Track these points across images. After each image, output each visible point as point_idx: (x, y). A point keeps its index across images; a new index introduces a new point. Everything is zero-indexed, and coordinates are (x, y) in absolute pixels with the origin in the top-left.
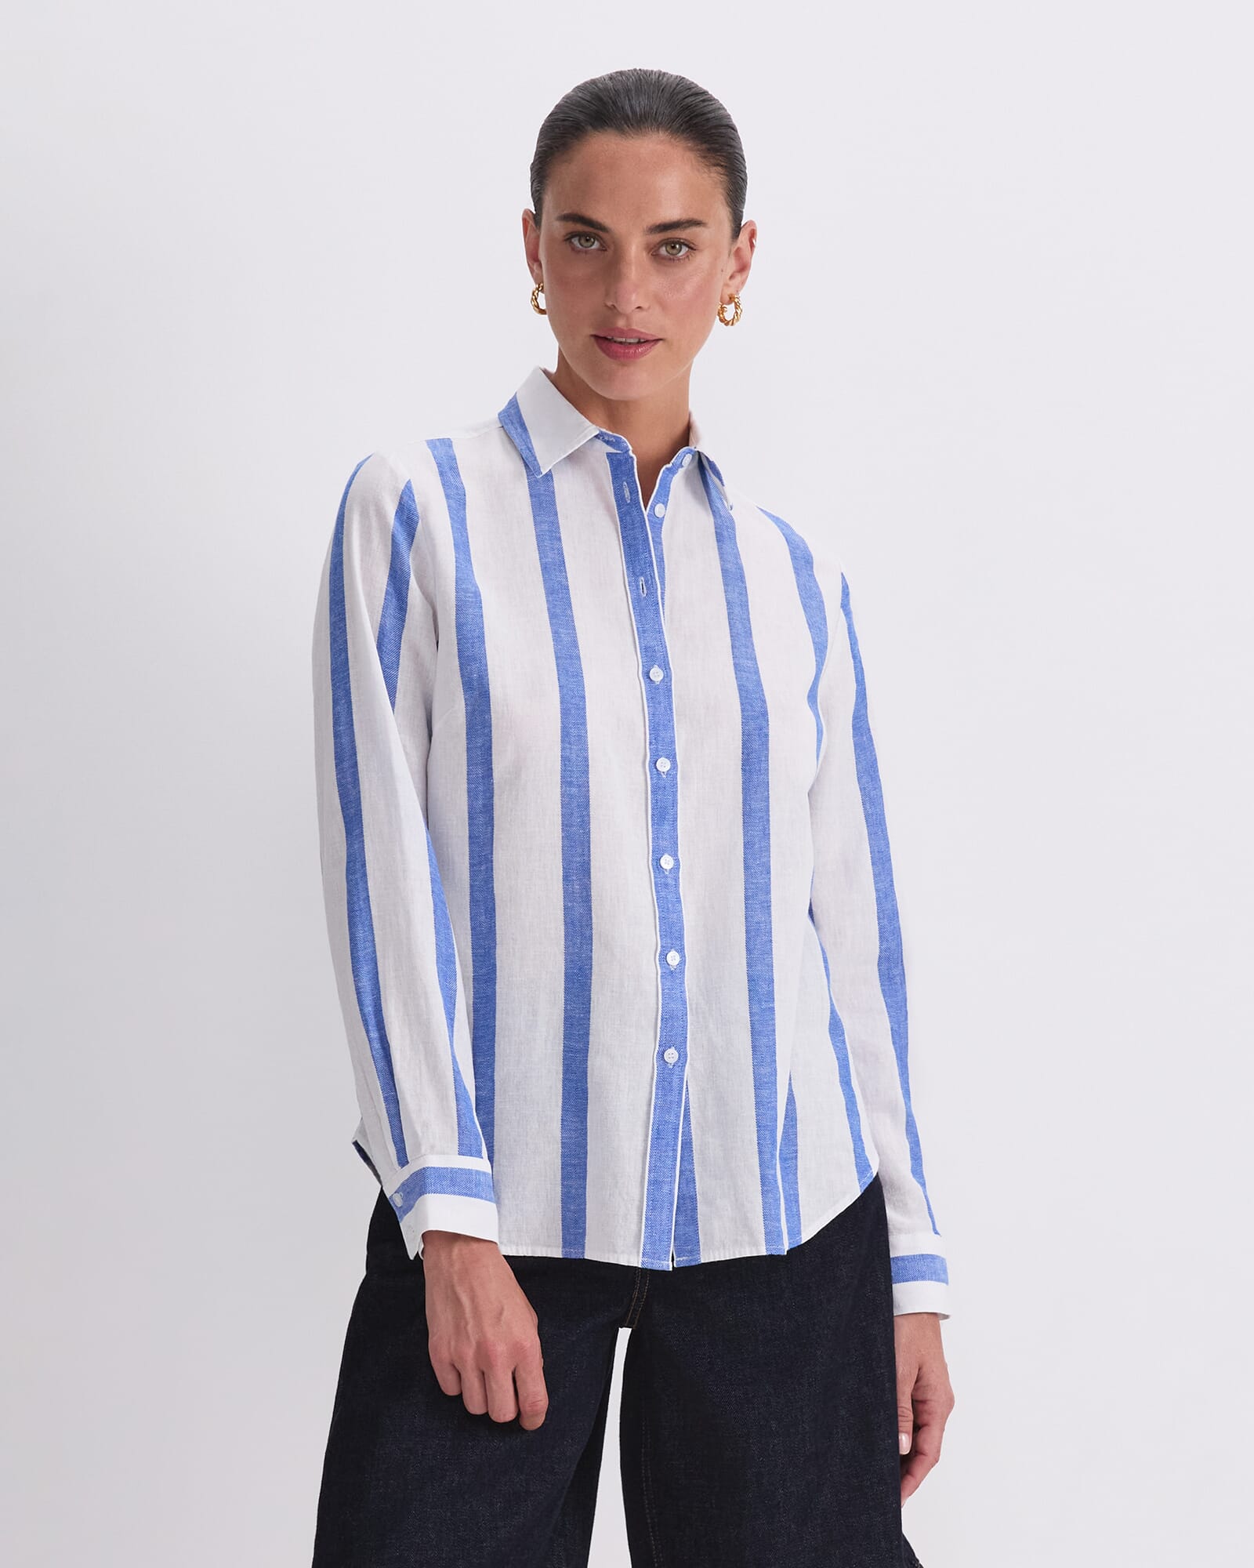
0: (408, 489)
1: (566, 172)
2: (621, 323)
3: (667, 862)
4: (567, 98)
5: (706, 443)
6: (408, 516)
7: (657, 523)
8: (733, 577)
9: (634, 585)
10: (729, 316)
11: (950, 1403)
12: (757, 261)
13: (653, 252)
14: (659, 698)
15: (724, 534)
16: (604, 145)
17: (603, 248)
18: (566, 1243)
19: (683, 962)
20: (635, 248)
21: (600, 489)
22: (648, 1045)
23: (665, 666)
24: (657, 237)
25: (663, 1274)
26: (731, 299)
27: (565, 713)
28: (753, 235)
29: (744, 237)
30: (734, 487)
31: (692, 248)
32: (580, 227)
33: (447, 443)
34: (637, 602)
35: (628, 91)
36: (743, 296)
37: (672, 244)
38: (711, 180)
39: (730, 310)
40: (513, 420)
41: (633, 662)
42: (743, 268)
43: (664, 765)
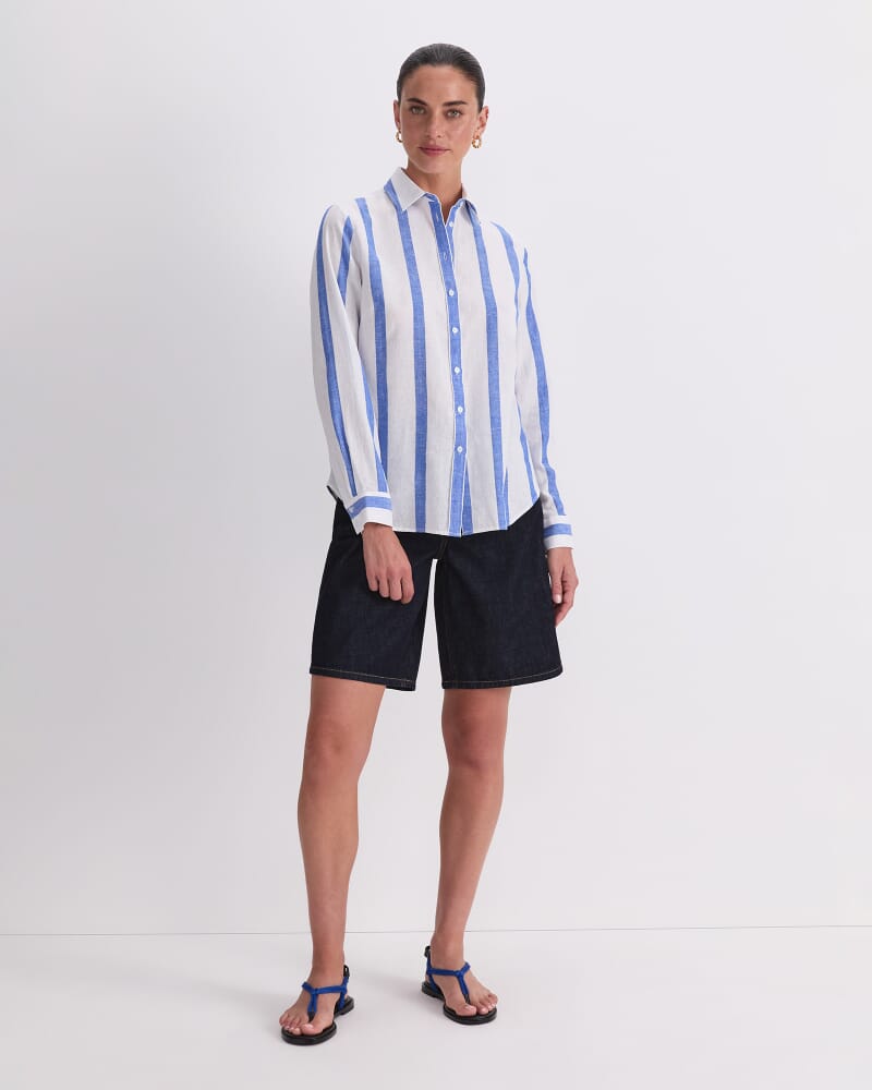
0: (348, 219)
1: (411, 82)
2: (432, 143)
3: (457, 370)
4: (413, 54)
5: (469, 196)
6: (349, 230)
7: (450, 230)
8: (481, 251)
9: (441, 256)
10: (476, 144)
11: (577, 582)
12: (489, 123)
13: (445, 114)
14: (452, 302)
15: (477, 233)
16: (426, 70)
17: (425, 112)
18: (417, 526)
19: (464, 411)
20: (438, 112)
21: (427, 217)
22: (451, 445)
23: (455, 289)
24: (448, 108)
25: (457, 538)
26: (478, 137)
27: (415, 310)
28: (487, 112)
29: (483, 112)
30: (482, 215)
31: (461, 113)
32: (415, 104)
33: (363, 200)
34: (443, 263)
35: (436, 51)
36: (483, 137)
37: (453, 111)
38: (470, 87)
39: (477, 141)
40: (390, 189)
41: (442, 288)
42: (483, 125)
43: (455, 330)
